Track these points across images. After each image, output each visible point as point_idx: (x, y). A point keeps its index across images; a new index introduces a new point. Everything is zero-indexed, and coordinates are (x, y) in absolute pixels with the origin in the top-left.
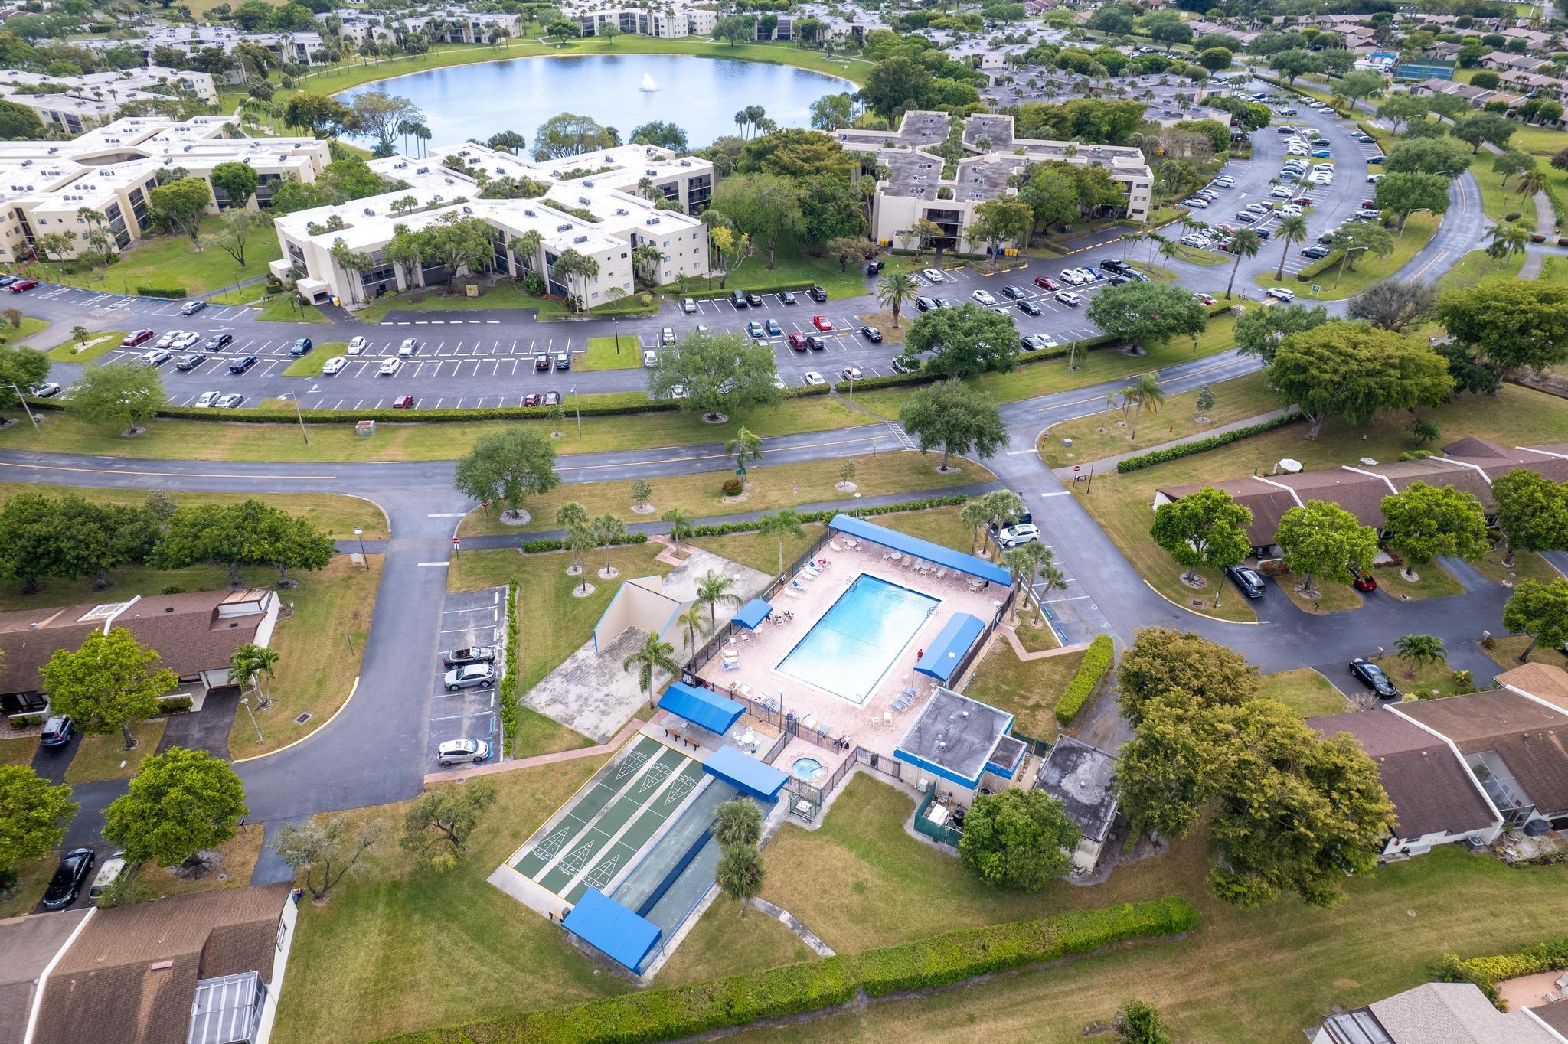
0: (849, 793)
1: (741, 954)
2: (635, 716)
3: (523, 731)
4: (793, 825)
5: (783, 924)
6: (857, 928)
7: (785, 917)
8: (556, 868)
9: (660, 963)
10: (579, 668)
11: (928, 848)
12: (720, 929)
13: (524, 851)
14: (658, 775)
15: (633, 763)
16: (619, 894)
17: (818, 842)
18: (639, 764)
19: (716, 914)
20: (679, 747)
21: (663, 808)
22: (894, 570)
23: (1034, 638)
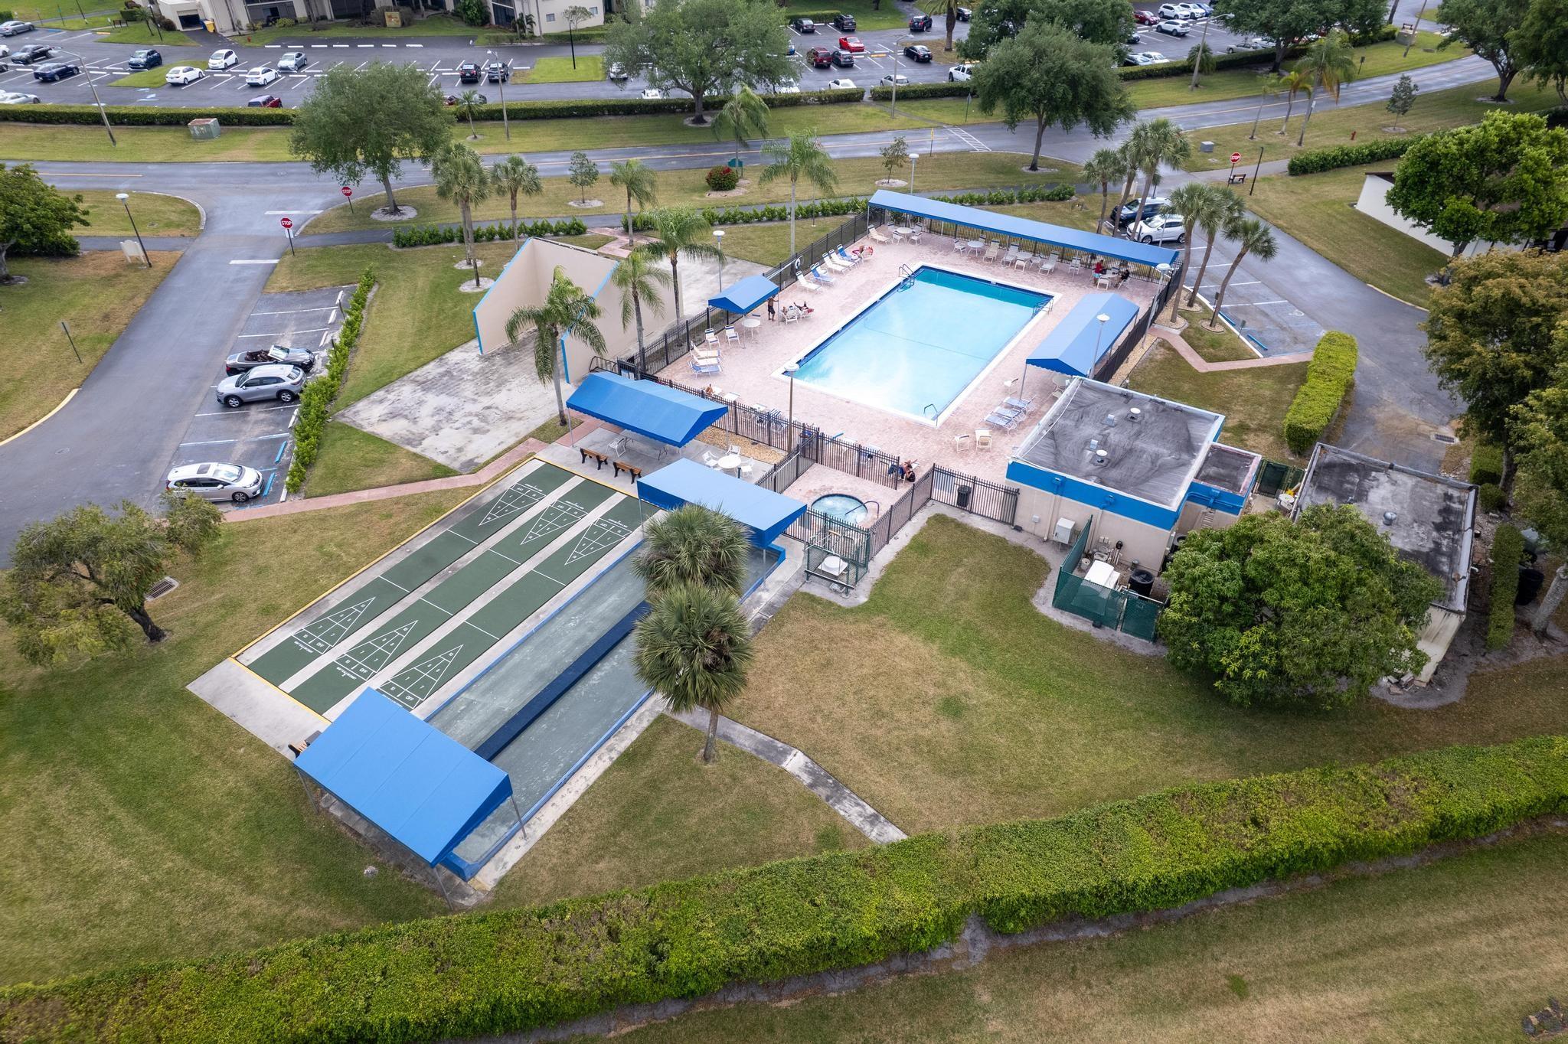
0: (919, 546)
1: (696, 837)
2: (532, 435)
3: (329, 456)
4: (813, 598)
5: (790, 776)
6: (953, 786)
7: (795, 762)
8: (333, 665)
9: (513, 854)
10: (448, 373)
11: (1084, 638)
12: (653, 784)
13: (277, 637)
14: (558, 518)
15: (518, 499)
16: (447, 715)
17: (864, 627)
18: (528, 502)
19: (648, 755)
20: (605, 478)
21: (562, 569)
22: (973, 263)
23: (1215, 344)
